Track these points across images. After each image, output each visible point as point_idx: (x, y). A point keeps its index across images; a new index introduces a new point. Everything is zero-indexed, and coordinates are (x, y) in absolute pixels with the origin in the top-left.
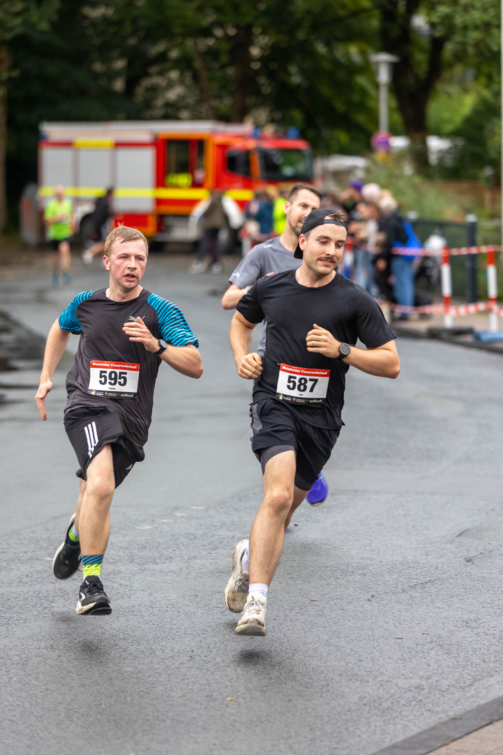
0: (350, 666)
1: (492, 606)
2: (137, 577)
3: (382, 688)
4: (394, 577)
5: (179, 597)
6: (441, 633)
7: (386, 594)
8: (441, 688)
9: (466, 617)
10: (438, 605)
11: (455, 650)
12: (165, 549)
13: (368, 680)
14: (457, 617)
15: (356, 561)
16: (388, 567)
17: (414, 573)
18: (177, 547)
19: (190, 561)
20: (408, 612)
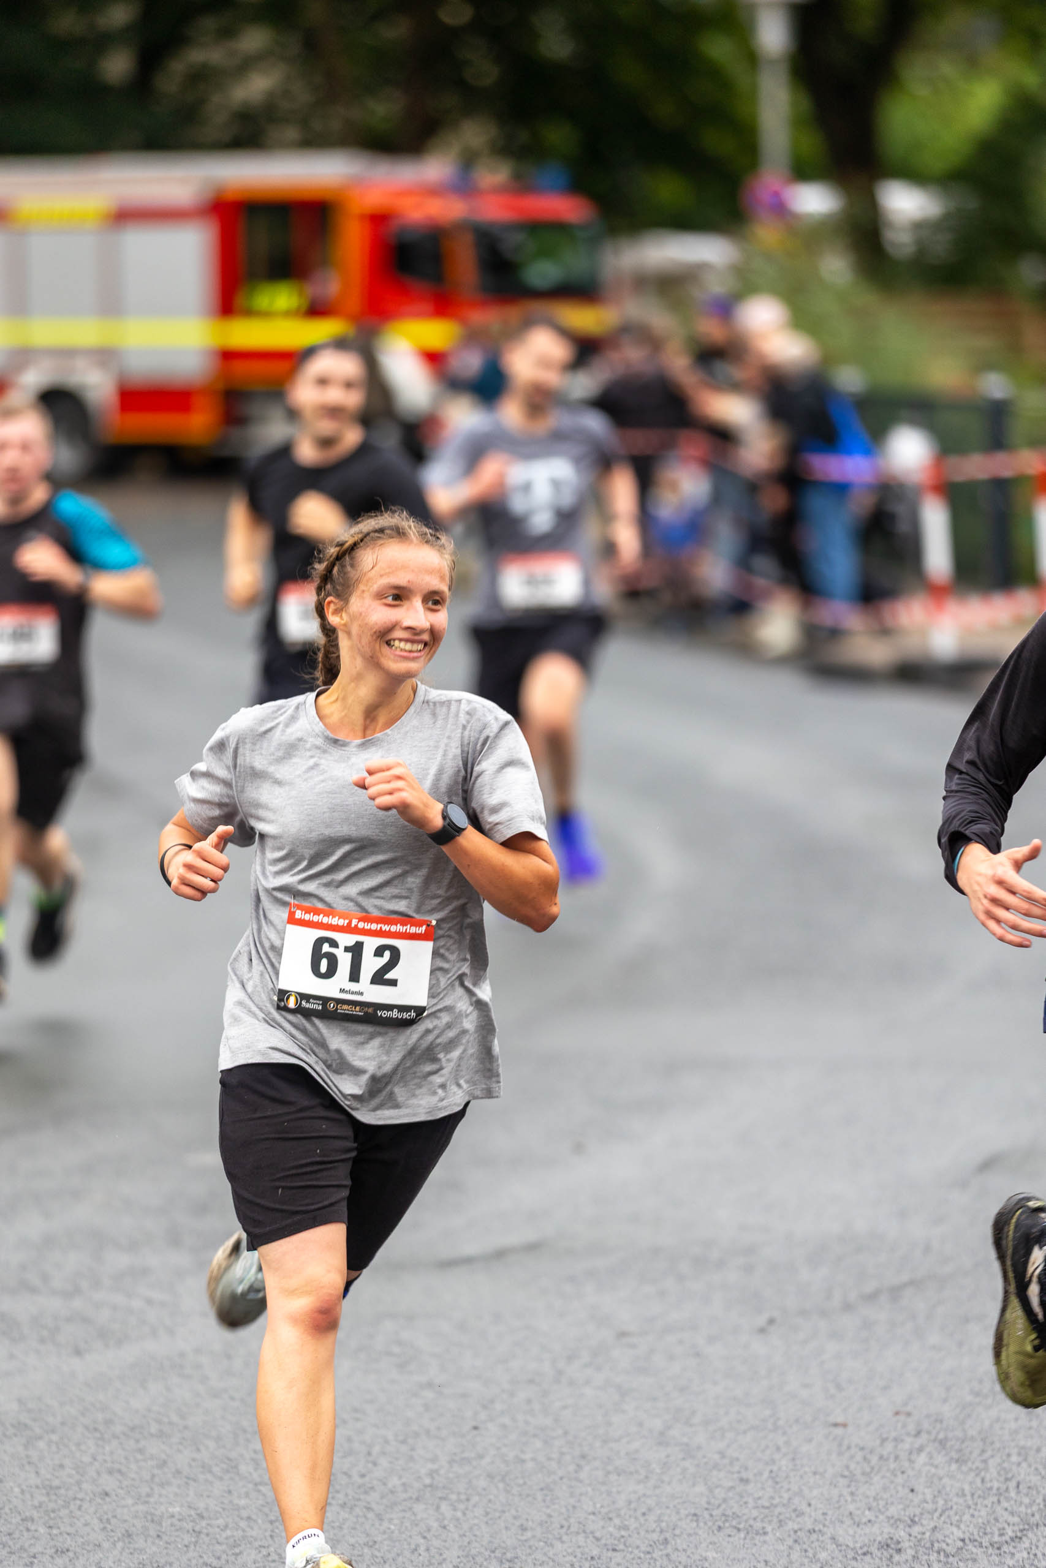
0: (720, 1493)
3: (797, 1547)
4: (823, 1272)
6: (941, 1410)
7: (805, 1316)
10: (933, 1340)
11: (977, 1452)
15: (730, 1234)
17: (872, 1262)
20: (859, 1360)
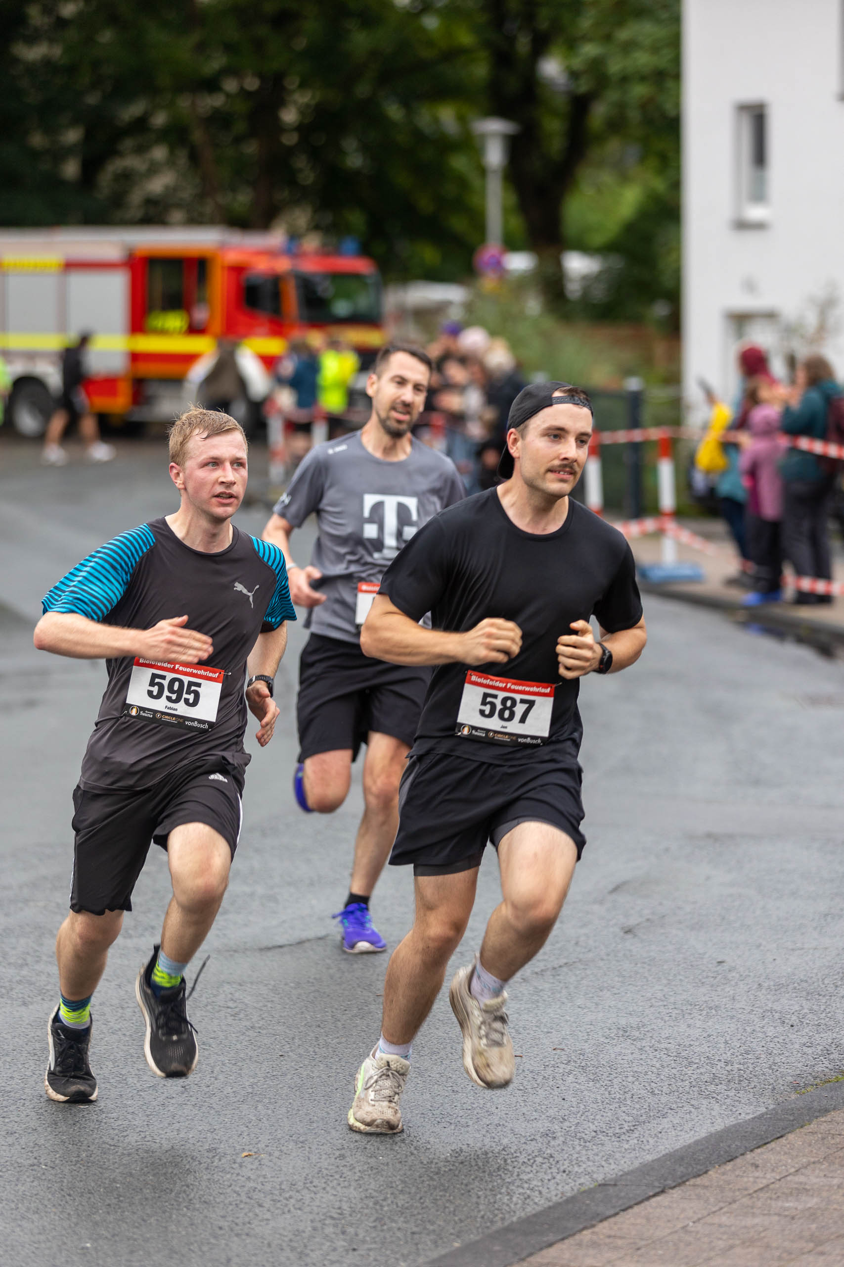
0: (439, 1100)
1: (665, 1003)
3: (489, 1135)
6: (583, 1047)
8: (583, 1135)
9: (623, 1022)
10: (579, 1002)
11: (606, 1074)
13: (467, 1123)
14: (610, 1021)
20: (531, 1015)
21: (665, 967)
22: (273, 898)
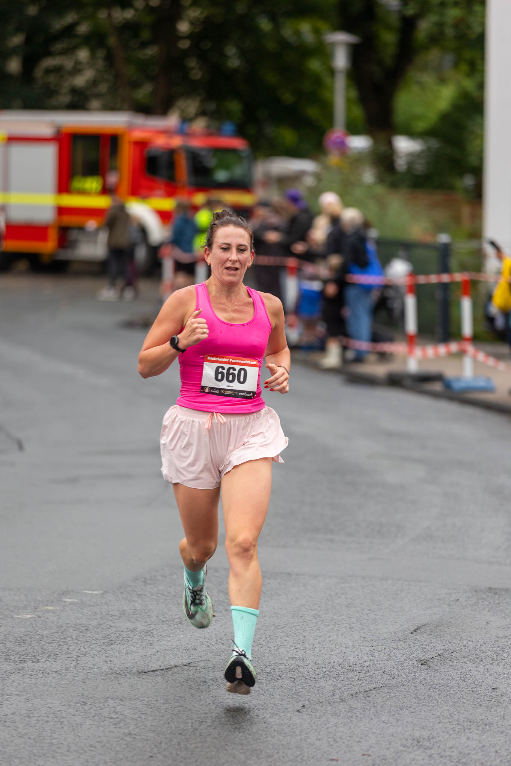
1: (451, 720)
2: (12, 678)
4: (331, 682)
5: (63, 704)
6: (386, 754)
7: (321, 704)
9: (417, 734)
10: (384, 718)
12: (49, 643)
14: (407, 734)
15: (285, 662)
16: (324, 670)
17: (356, 678)
18: (64, 641)
19: (79, 659)
20: (346, 727)
21: (452, 692)
22: (150, 633)
